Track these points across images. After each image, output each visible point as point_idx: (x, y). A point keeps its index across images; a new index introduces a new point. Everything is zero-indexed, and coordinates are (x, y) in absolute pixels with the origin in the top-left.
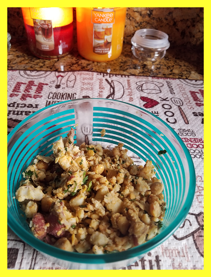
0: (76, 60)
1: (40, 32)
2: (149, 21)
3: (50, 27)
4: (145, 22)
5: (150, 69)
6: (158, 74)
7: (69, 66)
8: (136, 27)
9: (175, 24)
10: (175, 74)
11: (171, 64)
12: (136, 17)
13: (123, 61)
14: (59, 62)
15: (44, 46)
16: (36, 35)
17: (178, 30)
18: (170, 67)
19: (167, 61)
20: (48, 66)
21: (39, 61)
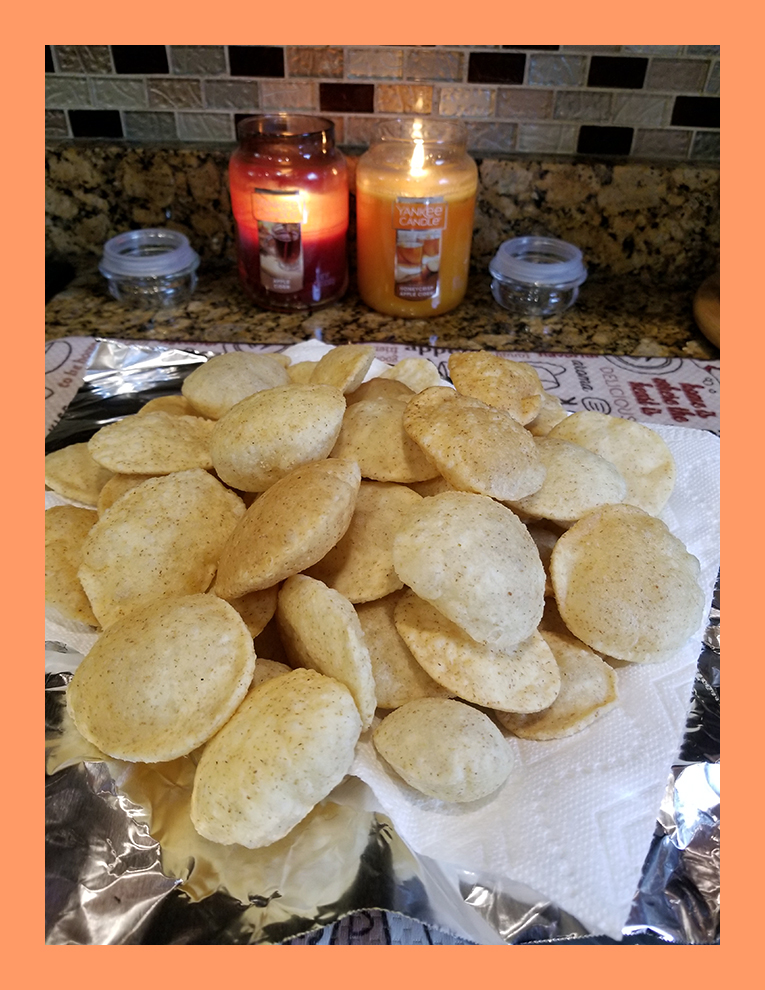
0: (353, 313)
1: (273, 250)
2: (537, 216)
3: (296, 238)
4: (526, 220)
5: (534, 334)
6: (552, 346)
7: (337, 329)
8: (505, 231)
9: (605, 222)
10: (598, 345)
11: (593, 321)
12: (504, 208)
13: (468, 316)
14: (311, 318)
15: (278, 281)
16: (262, 257)
17: (614, 236)
18: (587, 329)
19: (581, 313)
20: (286, 327)
21: (266, 317)
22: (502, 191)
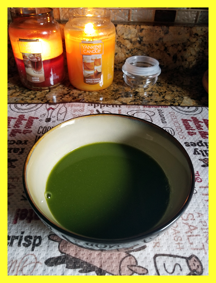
0: (68, 90)
1: (30, 65)
2: (140, 47)
3: (39, 60)
4: (136, 49)
5: (142, 97)
6: (149, 102)
7: (61, 97)
8: (127, 54)
9: (166, 49)
10: (167, 100)
11: (164, 89)
12: (126, 44)
13: (114, 89)
14: (50, 93)
15: (34, 78)
16: (26, 68)
17: (169, 54)
18: (162, 93)
19: (159, 86)
20: (39, 97)
21: (31, 93)
22: (125, 38)
